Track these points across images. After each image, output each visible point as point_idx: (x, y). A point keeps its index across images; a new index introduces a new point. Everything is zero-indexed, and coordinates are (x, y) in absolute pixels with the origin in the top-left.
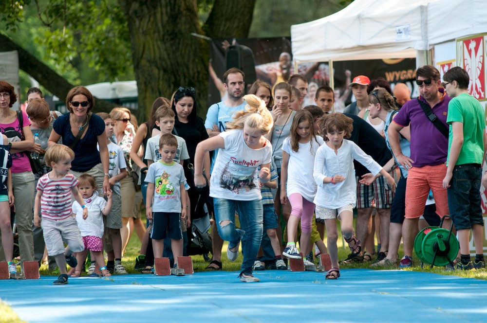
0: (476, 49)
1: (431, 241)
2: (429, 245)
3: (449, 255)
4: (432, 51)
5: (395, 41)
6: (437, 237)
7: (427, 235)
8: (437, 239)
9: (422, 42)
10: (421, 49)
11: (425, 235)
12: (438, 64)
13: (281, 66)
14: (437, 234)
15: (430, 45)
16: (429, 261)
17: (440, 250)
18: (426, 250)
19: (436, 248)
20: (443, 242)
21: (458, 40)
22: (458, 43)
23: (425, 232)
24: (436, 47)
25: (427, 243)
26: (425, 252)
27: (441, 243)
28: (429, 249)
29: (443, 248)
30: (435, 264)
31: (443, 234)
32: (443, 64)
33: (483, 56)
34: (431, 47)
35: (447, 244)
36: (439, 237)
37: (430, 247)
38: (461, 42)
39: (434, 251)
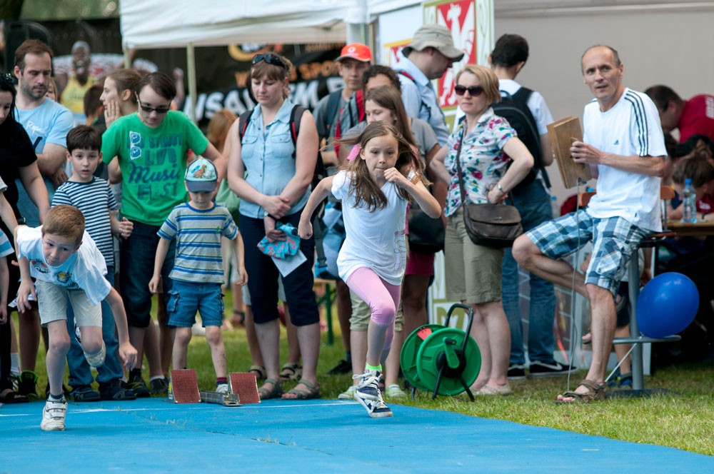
0: (462, 19)
1: (433, 351)
2: (429, 358)
3: (464, 375)
4: (375, 23)
5: (309, 9)
6: (443, 344)
7: (425, 340)
8: (445, 348)
9: (358, 10)
10: (356, 20)
11: (422, 340)
12: (386, 45)
13: (75, 63)
14: (444, 338)
15: (372, 15)
16: (430, 387)
17: (449, 368)
18: (425, 367)
19: (442, 363)
20: (454, 353)
21: (427, 6)
22: (426, 9)
23: (420, 334)
24: (383, 19)
25: (426, 354)
26: (423, 370)
27: (451, 355)
28: (430, 365)
29: (454, 363)
30: (440, 391)
31: (453, 338)
32: (395, 45)
33: (475, 31)
34: (374, 18)
35: (461, 355)
36: (449, 343)
37: (431, 361)
38: (433, 9)
39: (439, 369)
